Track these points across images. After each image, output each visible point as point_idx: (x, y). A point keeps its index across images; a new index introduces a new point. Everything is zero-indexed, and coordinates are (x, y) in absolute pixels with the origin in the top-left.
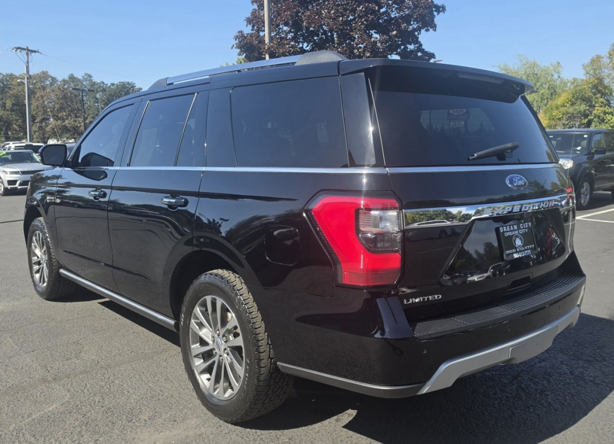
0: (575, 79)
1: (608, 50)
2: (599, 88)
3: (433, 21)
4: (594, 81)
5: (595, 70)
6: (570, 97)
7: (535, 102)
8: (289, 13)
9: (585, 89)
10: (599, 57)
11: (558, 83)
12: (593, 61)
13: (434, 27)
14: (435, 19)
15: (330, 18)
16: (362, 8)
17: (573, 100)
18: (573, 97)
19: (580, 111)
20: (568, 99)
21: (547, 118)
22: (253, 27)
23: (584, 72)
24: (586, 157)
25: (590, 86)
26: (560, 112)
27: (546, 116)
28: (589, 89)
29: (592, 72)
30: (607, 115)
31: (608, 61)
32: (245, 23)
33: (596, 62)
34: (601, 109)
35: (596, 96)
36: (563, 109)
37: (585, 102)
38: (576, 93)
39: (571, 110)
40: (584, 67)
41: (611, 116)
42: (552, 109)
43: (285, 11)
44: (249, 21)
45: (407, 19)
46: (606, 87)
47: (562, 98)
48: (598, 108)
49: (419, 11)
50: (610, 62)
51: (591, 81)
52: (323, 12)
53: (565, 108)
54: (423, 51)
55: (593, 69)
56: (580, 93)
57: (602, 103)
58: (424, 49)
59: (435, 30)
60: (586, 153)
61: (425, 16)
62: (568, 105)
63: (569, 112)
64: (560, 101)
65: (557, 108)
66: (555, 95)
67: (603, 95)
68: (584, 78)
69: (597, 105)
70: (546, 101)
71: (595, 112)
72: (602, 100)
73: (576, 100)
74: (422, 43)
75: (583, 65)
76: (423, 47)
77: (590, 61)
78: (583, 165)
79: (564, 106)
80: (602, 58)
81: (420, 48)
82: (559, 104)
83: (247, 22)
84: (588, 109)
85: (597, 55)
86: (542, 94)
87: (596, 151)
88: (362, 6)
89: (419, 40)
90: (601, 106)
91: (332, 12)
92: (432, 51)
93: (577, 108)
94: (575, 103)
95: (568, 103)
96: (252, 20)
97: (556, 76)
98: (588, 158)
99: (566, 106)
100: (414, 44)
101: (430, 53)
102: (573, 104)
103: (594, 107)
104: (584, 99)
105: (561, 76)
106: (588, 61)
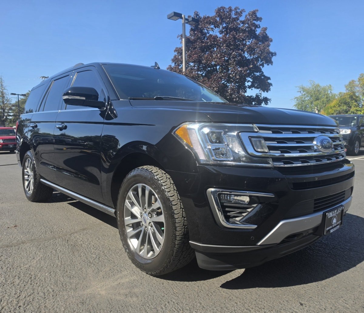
0: (340, 93)
1: (358, 77)
2: (353, 98)
3: (271, 60)
4: (351, 94)
5: (351, 88)
6: (338, 102)
7: (319, 105)
8: (196, 56)
9: (346, 98)
10: (353, 81)
11: (330, 95)
12: (350, 83)
13: (271, 63)
14: (272, 59)
15: (218, 58)
16: (235, 53)
17: (340, 104)
18: (340, 102)
19: (343, 110)
20: (337, 103)
21: (326, 113)
22: (175, 63)
23: (345, 89)
24: (356, 128)
25: (348, 96)
26: (333, 110)
27: (325, 113)
28: (348, 98)
29: (349, 89)
30: (358, 112)
31: (358, 83)
32: (171, 61)
33: (352, 83)
34: (355, 108)
35: (352, 102)
36: (334, 109)
37: (346, 105)
38: (341, 100)
39: (339, 109)
40: (346, 87)
41: (360, 112)
42: (328, 108)
43: (194, 55)
44: (173, 60)
45: (257, 59)
46: (357, 97)
47: (333, 103)
48: (353, 108)
49: (264, 54)
50: (359, 84)
51: (349, 93)
52: (214, 55)
53: (336, 108)
54: (264, 76)
55: (350, 87)
56: (343, 100)
57: (355, 105)
58: (265, 75)
60: (356, 126)
61: (267, 57)
62: (337, 106)
63: (338, 110)
64: (332, 104)
65: (331, 108)
66: (330, 101)
67: (356, 101)
68: (345, 92)
69: (352, 106)
70: (325, 105)
71: (351, 110)
72: (355, 103)
73: (341, 104)
74: (263, 72)
75: (345, 85)
76: (264, 74)
77: (349, 83)
78: (355, 132)
79: (334, 107)
80: (355, 81)
81: (262, 75)
82: (332, 106)
83: (172, 61)
84: (348, 109)
85: (352, 80)
86: (323, 101)
87: (361, 125)
88: (234, 52)
89: (262, 70)
90: (355, 107)
91: (219, 55)
92: (268, 76)
93: (342, 108)
94: (341, 105)
95: (337, 105)
96: (175, 60)
97: (329, 92)
98: (357, 129)
99: (336, 107)
100: (260, 73)
101: (268, 77)
102: (339, 106)
103: (351, 107)
104: (345, 103)
105: (332, 92)
106: (347, 83)
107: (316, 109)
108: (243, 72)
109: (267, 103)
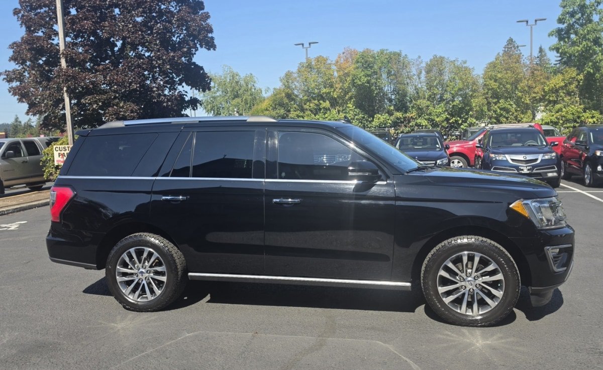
1: (297, 67)
6: (271, 103)
10: (290, 73)
17: (273, 105)
20: (269, 104)
28: (285, 97)
29: (286, 83)
33: (288, 75)
35: (290, 103)
37: (283, 108)
38: (274, 100)
40: (281, 81)
46: (296, 96)
47: (265, 104)
48: (293, 112)
55: (287, 81)
56: (278, 100)
57: (295, 108)
59: (214, 50)
62: (270, 109)
66: (257, 101)
68: (280, 88)
69: (292, 110)
72: (295, 106)
73: (276, 105)
75: (280, 78)
77: (285, 75)
80: (293, 73)
86: (246, 99)
95: (270, 107)
103: (289, 111)
104: (281, 105)
105: (255, 85)
106: (283, 75)
107: (235, 112)
108: (176, 58)
109: (196, 106)
